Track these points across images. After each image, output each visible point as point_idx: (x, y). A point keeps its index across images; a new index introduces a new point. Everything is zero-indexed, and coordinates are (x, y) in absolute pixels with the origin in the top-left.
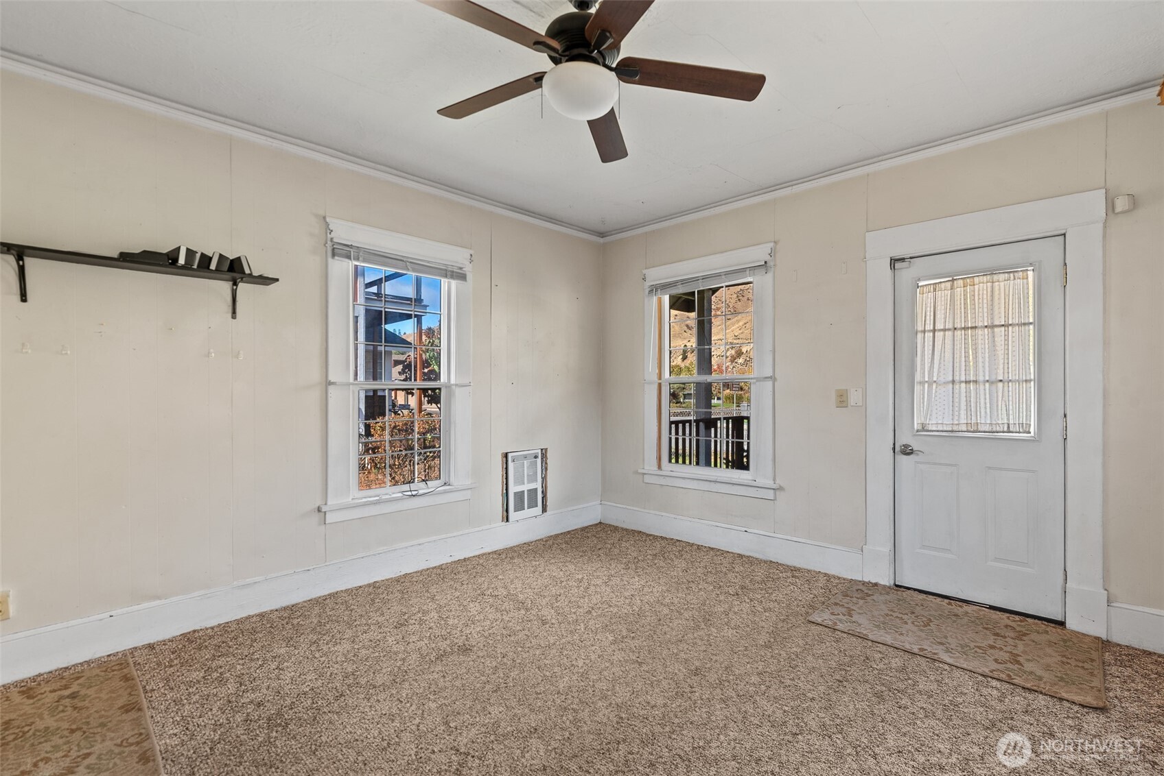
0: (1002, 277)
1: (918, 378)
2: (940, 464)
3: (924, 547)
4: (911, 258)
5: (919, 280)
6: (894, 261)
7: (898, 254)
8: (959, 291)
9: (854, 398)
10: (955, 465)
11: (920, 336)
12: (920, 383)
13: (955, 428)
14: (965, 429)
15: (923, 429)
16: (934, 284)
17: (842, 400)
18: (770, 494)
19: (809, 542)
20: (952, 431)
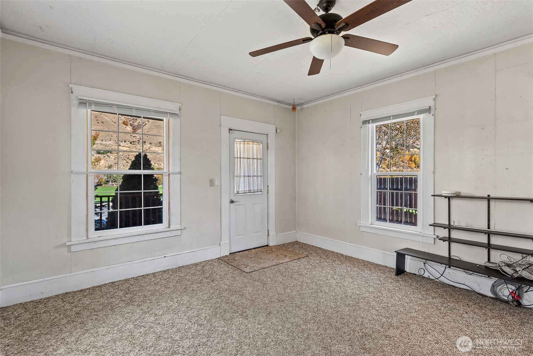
0: (256, 143)
1: (236, 174)
2: (241, 205)
3: (237, 236)
4: (234, 130)
5: (236, 139)
6: (230, 130)
7: (231, 128)
8: (246, 145)
9: (217, 182)
10: (245, 205)
11: (236, 159)
12: (237, 176)
13: (246, 192)
14: (248, 192)
15: (238, 193)
16: (240, 141)
17: (212, 183)
18: (179, 233)
19: (198, 249)
20: (245, 193)
